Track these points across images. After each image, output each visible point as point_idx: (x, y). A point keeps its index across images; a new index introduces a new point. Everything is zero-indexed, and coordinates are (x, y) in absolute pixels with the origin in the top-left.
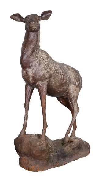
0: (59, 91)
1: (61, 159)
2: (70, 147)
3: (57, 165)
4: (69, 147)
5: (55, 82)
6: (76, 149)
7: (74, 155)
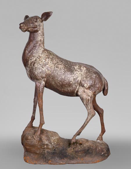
0: (63, 91)
1: (56, 158)
2: (74, 149)
3: (49, 162)
4: (72, 149)
5: (55, 82)
6: (79, 152)
7: (77, 158)
